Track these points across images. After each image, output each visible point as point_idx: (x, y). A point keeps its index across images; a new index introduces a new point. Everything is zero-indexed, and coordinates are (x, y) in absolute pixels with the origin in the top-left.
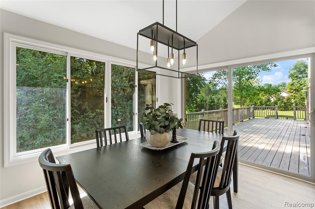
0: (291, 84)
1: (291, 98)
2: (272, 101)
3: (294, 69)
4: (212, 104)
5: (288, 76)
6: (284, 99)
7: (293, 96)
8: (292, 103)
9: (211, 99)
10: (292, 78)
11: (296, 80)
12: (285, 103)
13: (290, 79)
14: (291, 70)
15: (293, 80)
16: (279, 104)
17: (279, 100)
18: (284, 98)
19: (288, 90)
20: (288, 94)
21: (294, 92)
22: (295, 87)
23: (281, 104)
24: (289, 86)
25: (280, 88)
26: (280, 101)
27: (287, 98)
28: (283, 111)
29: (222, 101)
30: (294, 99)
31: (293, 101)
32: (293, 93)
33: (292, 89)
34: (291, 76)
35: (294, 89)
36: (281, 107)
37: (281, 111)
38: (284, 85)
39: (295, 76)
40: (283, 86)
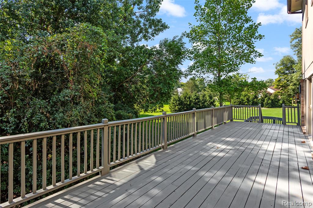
0: (278, 80)
1: (278, 94)
2: (259, 98)
3: (280, 65)
4: (197, 101)
5: (275, 72)
6: (271, 96)
7: (280, 92)
8: (279, 100)
9: (196, 96)
10: (279, 74)
11: (283, 76)
12: (272, 100)
13: (277, 75)
14: (278, 66)
15: (280, 76)
16: (266, 101)
17: (266, 96)
18: (271, 94)
19: (275, 86)
20: (275, 90)
21: (281, 88)
22: (282, 83)
23: (268, 101)
24: (276, 82)
25: (267, 84)
26: (267, 98)
27: (274, 95)
28: (270, 108)
29: (208, 98)
30: (281, 96)
31: (280, 97)
32: (280, 90)
33: (279, 86)
34: (278, 72)
35: (281, 86)
36: (268, 104)
37: (268, 108)
38: (271, 81)
39: (282, 72)
40: (270, 83)
